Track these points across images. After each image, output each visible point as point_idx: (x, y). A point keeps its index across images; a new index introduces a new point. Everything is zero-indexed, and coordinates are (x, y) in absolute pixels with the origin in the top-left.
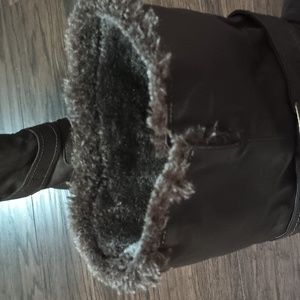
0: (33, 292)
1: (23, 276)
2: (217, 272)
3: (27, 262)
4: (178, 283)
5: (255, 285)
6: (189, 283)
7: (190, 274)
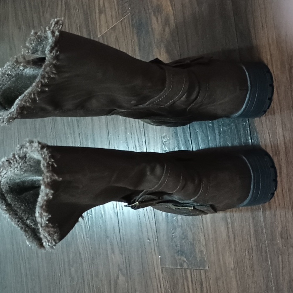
0: (118, 277)
1: (111, 264)
2: (253, 264)
3: (113, 252)
4: (224, 274)
5: (281, 278)
6: (232, 273)
7: (232, 266)
